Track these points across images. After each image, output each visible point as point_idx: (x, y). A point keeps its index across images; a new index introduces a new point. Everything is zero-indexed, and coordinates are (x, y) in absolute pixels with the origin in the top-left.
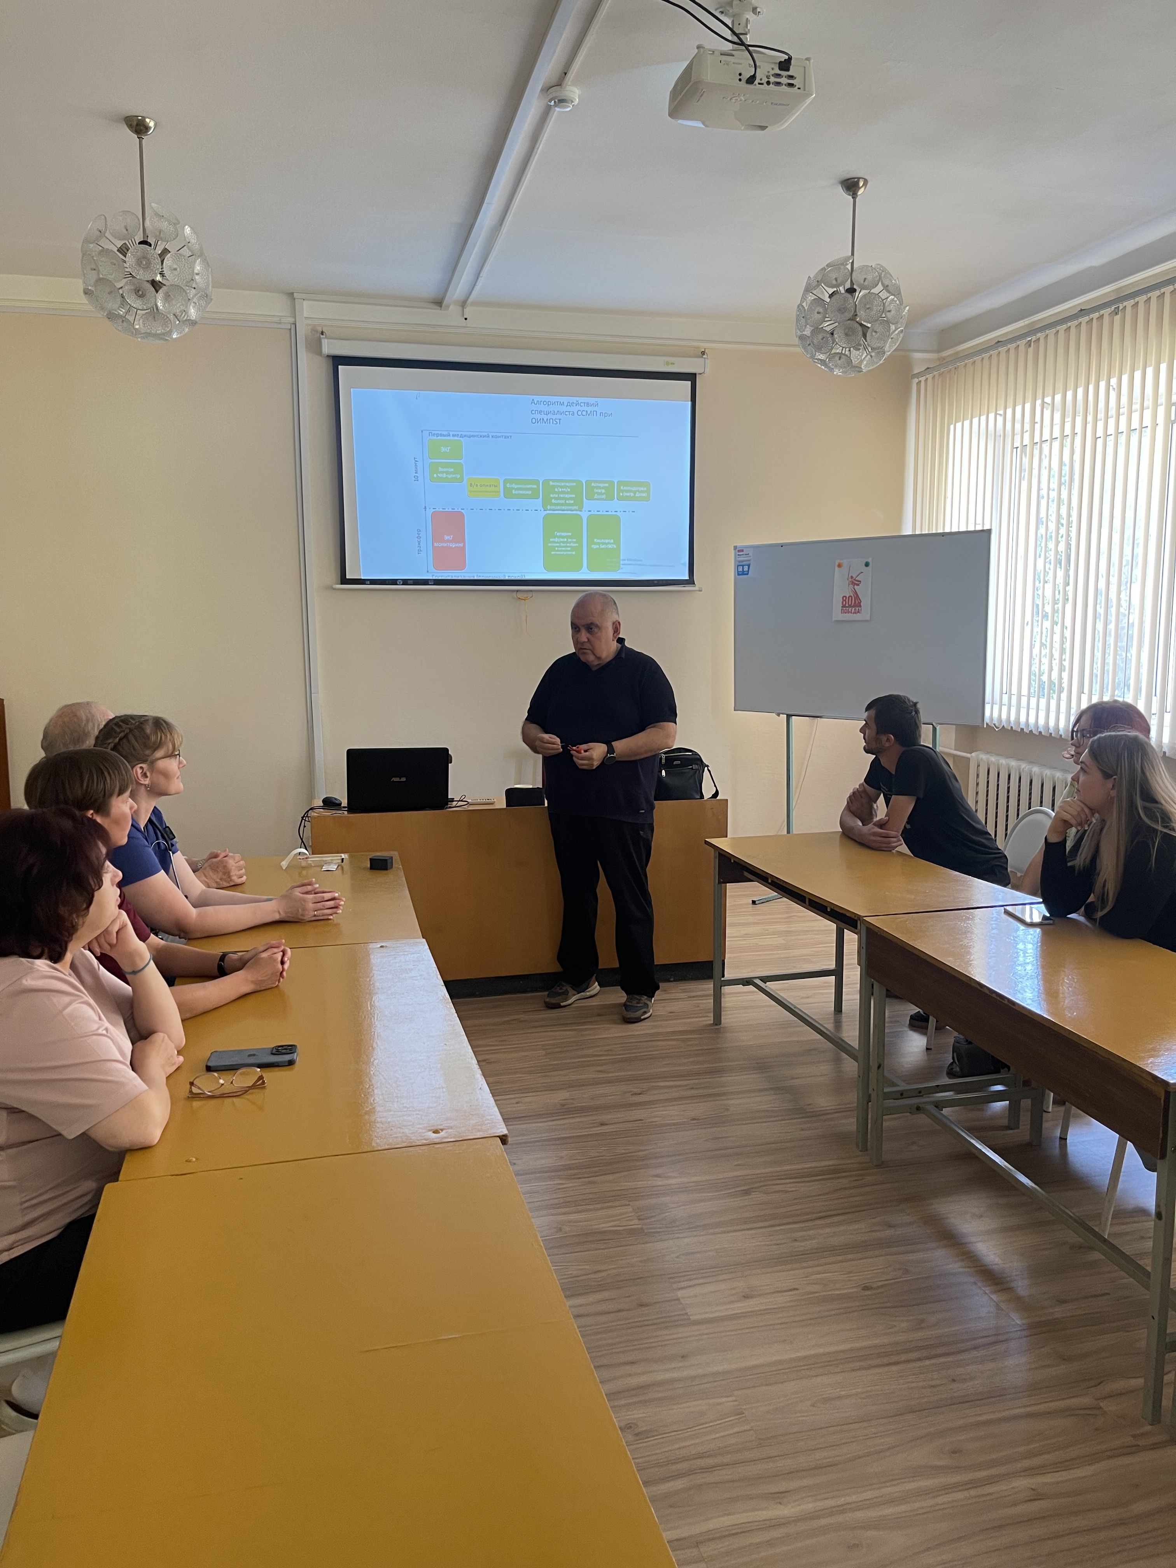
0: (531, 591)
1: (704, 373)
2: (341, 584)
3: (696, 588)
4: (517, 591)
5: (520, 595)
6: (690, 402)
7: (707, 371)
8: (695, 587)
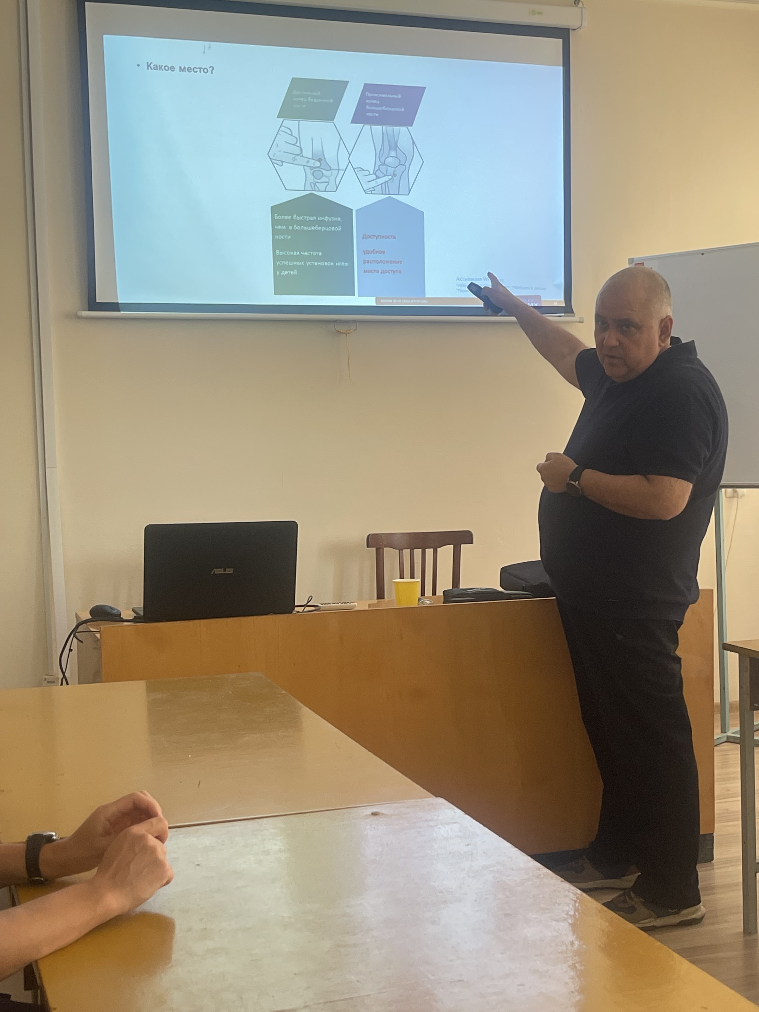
0: (354, 321)
1: (580, 27)
2: (89, 310)
3: (576, 318)
4: (335, 321)
5: (338, 327)
6: (562, 67)
7: (585, 24)
8: (574, 316)
